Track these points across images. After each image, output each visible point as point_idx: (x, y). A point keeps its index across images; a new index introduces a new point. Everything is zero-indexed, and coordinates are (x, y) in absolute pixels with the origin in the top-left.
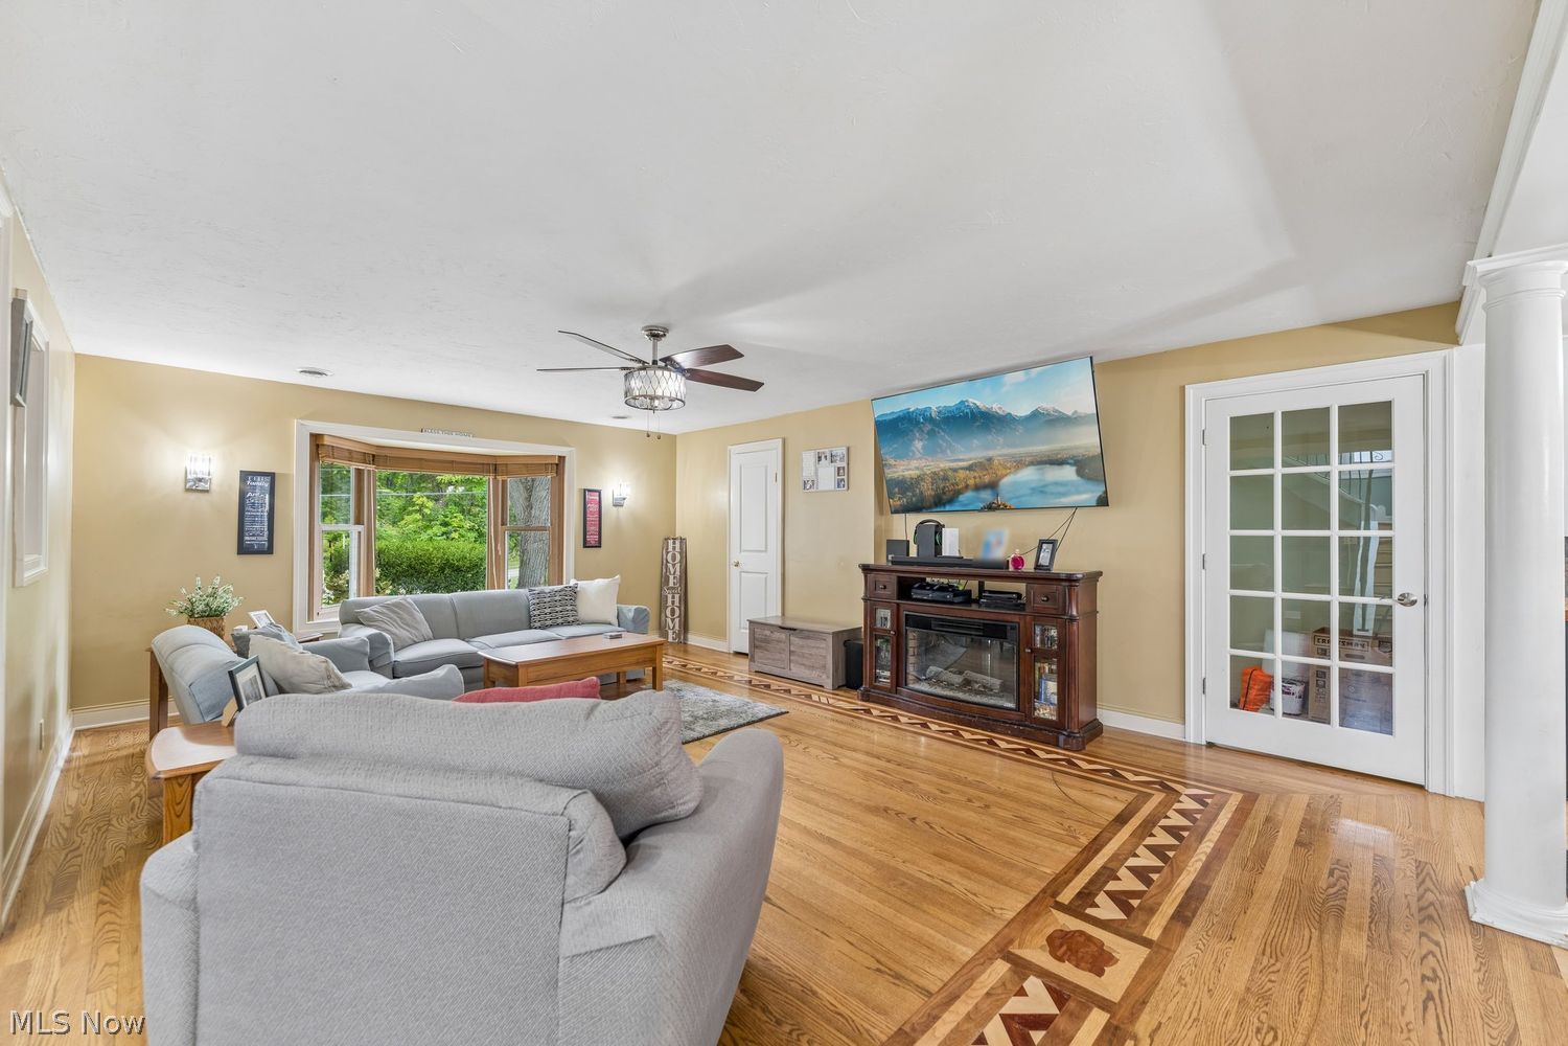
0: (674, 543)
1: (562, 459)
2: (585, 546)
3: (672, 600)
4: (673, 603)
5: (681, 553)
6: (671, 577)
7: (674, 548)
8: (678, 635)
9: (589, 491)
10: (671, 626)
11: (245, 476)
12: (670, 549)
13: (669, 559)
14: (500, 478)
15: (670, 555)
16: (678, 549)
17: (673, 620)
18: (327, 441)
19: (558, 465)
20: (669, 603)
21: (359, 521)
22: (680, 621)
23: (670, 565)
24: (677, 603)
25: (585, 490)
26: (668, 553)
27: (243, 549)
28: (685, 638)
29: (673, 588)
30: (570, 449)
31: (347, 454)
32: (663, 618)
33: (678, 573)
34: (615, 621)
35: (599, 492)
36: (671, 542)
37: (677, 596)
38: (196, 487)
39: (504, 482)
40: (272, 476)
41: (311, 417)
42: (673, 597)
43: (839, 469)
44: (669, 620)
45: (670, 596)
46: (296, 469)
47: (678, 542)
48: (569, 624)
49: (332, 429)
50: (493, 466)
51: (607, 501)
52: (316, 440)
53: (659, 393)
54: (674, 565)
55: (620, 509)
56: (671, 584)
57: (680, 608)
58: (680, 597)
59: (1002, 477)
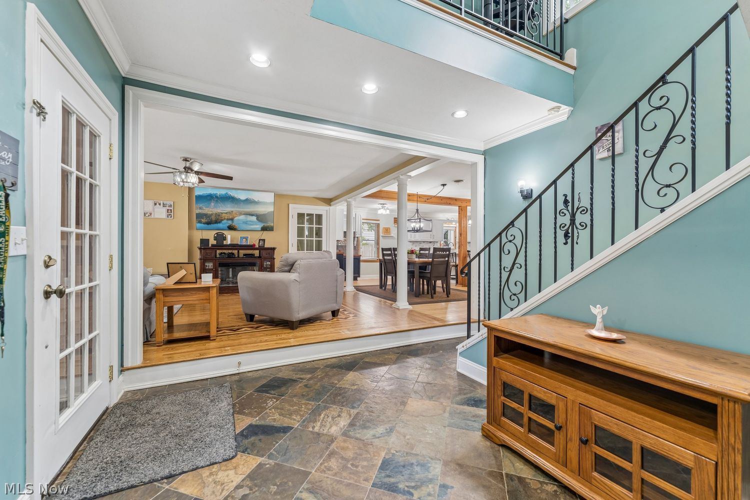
43: (168, 210)
53: (189, 181)
59: (235, 217)
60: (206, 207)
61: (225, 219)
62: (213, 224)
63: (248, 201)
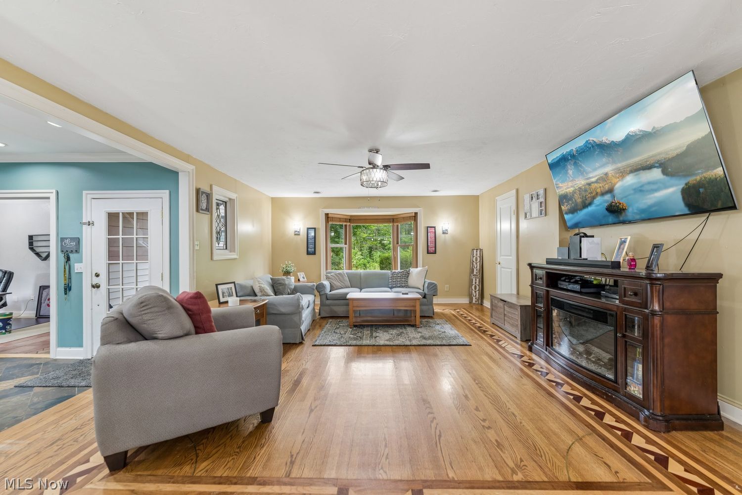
0: (477, 252)
1: (416, 214)
2: (428, 253)
3: (476, 281)
4: (476, 283)
5: (480, 257)
6: (475, 269)
7: (477, 254)
8: (478, 300)
9: (429, 227)
10: (475, 295)
11: (308, 229)
12: (475, 255)
13: (474, 260)
14: (396, 224)
15: (474, 258)
16: (478, 255)
17: (475, 292)
18: (330, 216)
19: (415, 217)
20: (474, 283)
21: (346, 244)
22: (479, 292)
23: (474, 263)
24: (477, 283)
25: (427, 227)
26: (473, 257)
27: (308, 253)
28: (482, 302)
29: (475, 275)
30: (419, 209)
31: (338, 220)
32: (471, 290)
33: (478, 267)
34: (422, 288)
35: (435, 227)
36: (475, 251)
37: (478, 280)
38: (297, 234)
39: (397, 226)
40: (315, 229)
41: (324, 208)
42: (476, 280)
43: (541, 203)
44: (473, 292)
45: (474, 279)
46: (321, 226)
47: (478, 251)
48: (402, 287)
49: (333, 211)
50: (392, 219)
51: (439, 231)
52: (327, 215)
54: (476, 263)
55: (446, 235)
56: (475, 273)
57: (479, 286)
58: (479, 280)
59: (615, 184)
60: (563, 182)
61: (597, 194)
62: (581, 210)
63: (631, 141)
